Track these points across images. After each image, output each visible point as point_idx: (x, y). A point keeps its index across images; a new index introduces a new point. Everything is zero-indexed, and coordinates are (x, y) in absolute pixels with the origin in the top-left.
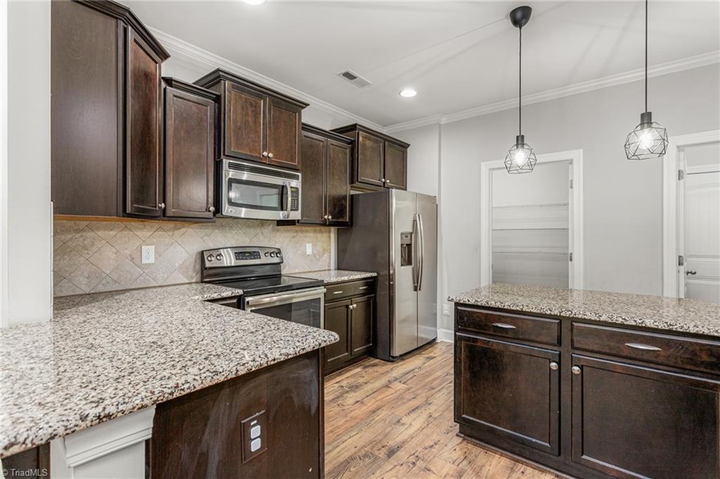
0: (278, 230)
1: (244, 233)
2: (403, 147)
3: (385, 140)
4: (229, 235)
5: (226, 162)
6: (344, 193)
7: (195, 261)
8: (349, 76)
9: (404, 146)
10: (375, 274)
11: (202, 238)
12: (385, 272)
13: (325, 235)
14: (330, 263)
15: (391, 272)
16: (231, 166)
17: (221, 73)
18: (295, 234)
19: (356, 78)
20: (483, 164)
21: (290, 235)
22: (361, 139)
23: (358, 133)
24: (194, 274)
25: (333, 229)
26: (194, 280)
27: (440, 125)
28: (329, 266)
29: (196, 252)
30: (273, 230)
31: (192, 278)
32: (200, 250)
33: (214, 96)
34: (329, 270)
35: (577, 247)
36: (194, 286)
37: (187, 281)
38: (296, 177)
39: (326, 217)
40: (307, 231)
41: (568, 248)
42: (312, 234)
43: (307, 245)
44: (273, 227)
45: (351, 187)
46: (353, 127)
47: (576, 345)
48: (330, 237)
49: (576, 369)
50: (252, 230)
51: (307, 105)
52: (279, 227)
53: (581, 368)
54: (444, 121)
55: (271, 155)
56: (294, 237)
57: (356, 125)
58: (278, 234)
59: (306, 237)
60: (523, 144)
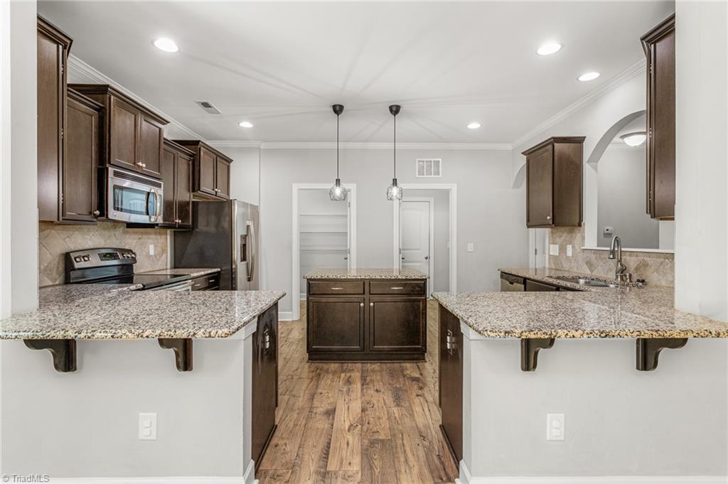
0: (127, 232)
1: (100, 235)
2: (227, 161)
3: (217, 156)
4: (88, 237)
5: (111, 170)
6: (187, 199)
7: (59, 264)
8: (206, 105)
9: (229, 161)
10: (219, 270)
11: (64, 240)
12: (228, 267)
13: (163, 237)
14: (167, 262)
15: (234, 267)
16: (116, 174)
17: (109, 89)
18: (140, 236)
19: (210, 107)
20: (294, 185)
21: (137, 236)
22: (202, 153)
23: (200, 148)
24: (58, 276)
25: (169, 231)
26: (57, 283)
27: (260, 149)
28: (166, 265)
29: (59, 253)
30: (124, 233)
31: (56, 280)
32: (64, 251)
33: (96, 107)
34: (166, 269)
35: (353, 245)
36: (58, 287)
37: (51, 283)
38: (159, 186)
39: (177, 221)
40: (150, 234)
41: (347, 246)
42: (153, 236)
43: (150, 246)
44: (123, 230)
45: (194, 195)
46: (197, 143)
47: (372, 292)
48: (167, 238)
49: (372, 304)
50: (106, 232)
51: (168, 122)
52: (128, 229)
53: (374, 303)
54: (263, 146)
55: (144, 165)
56: (140, 239)
57: (199, 141)
58: (127, 236)
59: (149, 238)
60: (339, 184)
